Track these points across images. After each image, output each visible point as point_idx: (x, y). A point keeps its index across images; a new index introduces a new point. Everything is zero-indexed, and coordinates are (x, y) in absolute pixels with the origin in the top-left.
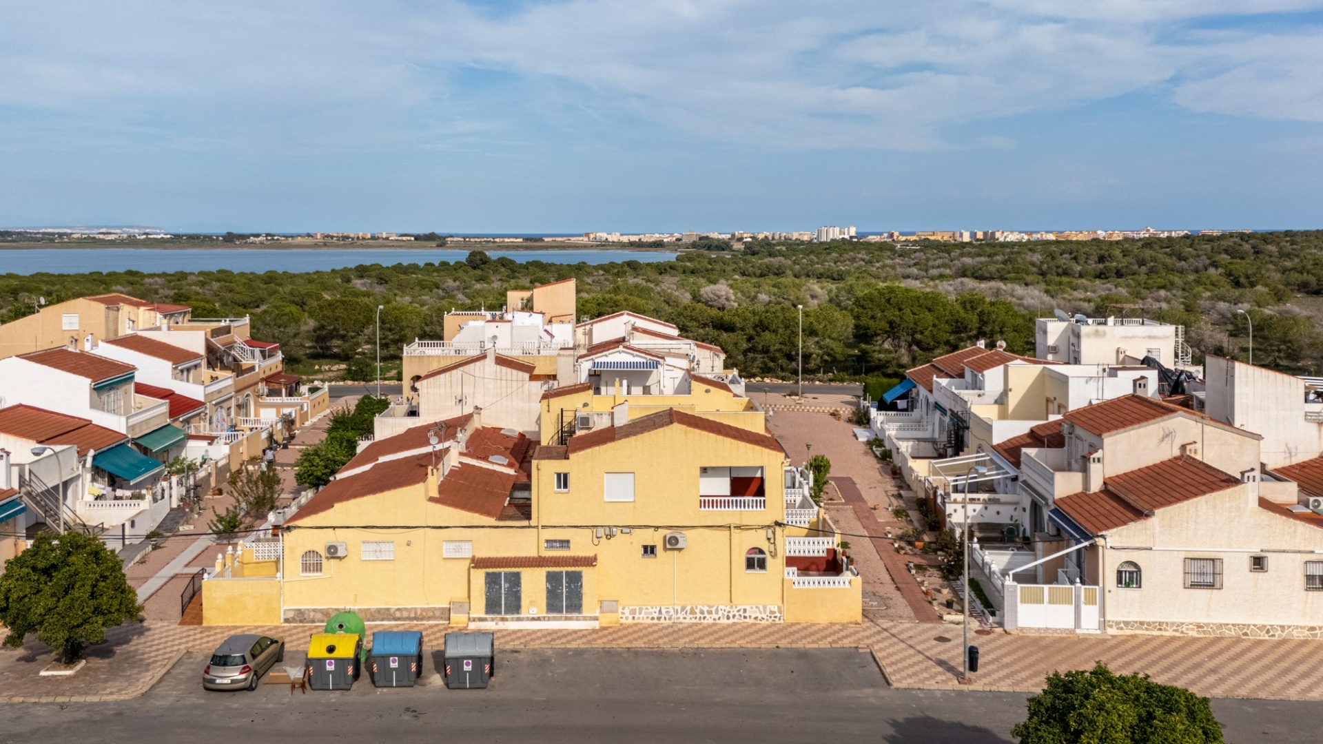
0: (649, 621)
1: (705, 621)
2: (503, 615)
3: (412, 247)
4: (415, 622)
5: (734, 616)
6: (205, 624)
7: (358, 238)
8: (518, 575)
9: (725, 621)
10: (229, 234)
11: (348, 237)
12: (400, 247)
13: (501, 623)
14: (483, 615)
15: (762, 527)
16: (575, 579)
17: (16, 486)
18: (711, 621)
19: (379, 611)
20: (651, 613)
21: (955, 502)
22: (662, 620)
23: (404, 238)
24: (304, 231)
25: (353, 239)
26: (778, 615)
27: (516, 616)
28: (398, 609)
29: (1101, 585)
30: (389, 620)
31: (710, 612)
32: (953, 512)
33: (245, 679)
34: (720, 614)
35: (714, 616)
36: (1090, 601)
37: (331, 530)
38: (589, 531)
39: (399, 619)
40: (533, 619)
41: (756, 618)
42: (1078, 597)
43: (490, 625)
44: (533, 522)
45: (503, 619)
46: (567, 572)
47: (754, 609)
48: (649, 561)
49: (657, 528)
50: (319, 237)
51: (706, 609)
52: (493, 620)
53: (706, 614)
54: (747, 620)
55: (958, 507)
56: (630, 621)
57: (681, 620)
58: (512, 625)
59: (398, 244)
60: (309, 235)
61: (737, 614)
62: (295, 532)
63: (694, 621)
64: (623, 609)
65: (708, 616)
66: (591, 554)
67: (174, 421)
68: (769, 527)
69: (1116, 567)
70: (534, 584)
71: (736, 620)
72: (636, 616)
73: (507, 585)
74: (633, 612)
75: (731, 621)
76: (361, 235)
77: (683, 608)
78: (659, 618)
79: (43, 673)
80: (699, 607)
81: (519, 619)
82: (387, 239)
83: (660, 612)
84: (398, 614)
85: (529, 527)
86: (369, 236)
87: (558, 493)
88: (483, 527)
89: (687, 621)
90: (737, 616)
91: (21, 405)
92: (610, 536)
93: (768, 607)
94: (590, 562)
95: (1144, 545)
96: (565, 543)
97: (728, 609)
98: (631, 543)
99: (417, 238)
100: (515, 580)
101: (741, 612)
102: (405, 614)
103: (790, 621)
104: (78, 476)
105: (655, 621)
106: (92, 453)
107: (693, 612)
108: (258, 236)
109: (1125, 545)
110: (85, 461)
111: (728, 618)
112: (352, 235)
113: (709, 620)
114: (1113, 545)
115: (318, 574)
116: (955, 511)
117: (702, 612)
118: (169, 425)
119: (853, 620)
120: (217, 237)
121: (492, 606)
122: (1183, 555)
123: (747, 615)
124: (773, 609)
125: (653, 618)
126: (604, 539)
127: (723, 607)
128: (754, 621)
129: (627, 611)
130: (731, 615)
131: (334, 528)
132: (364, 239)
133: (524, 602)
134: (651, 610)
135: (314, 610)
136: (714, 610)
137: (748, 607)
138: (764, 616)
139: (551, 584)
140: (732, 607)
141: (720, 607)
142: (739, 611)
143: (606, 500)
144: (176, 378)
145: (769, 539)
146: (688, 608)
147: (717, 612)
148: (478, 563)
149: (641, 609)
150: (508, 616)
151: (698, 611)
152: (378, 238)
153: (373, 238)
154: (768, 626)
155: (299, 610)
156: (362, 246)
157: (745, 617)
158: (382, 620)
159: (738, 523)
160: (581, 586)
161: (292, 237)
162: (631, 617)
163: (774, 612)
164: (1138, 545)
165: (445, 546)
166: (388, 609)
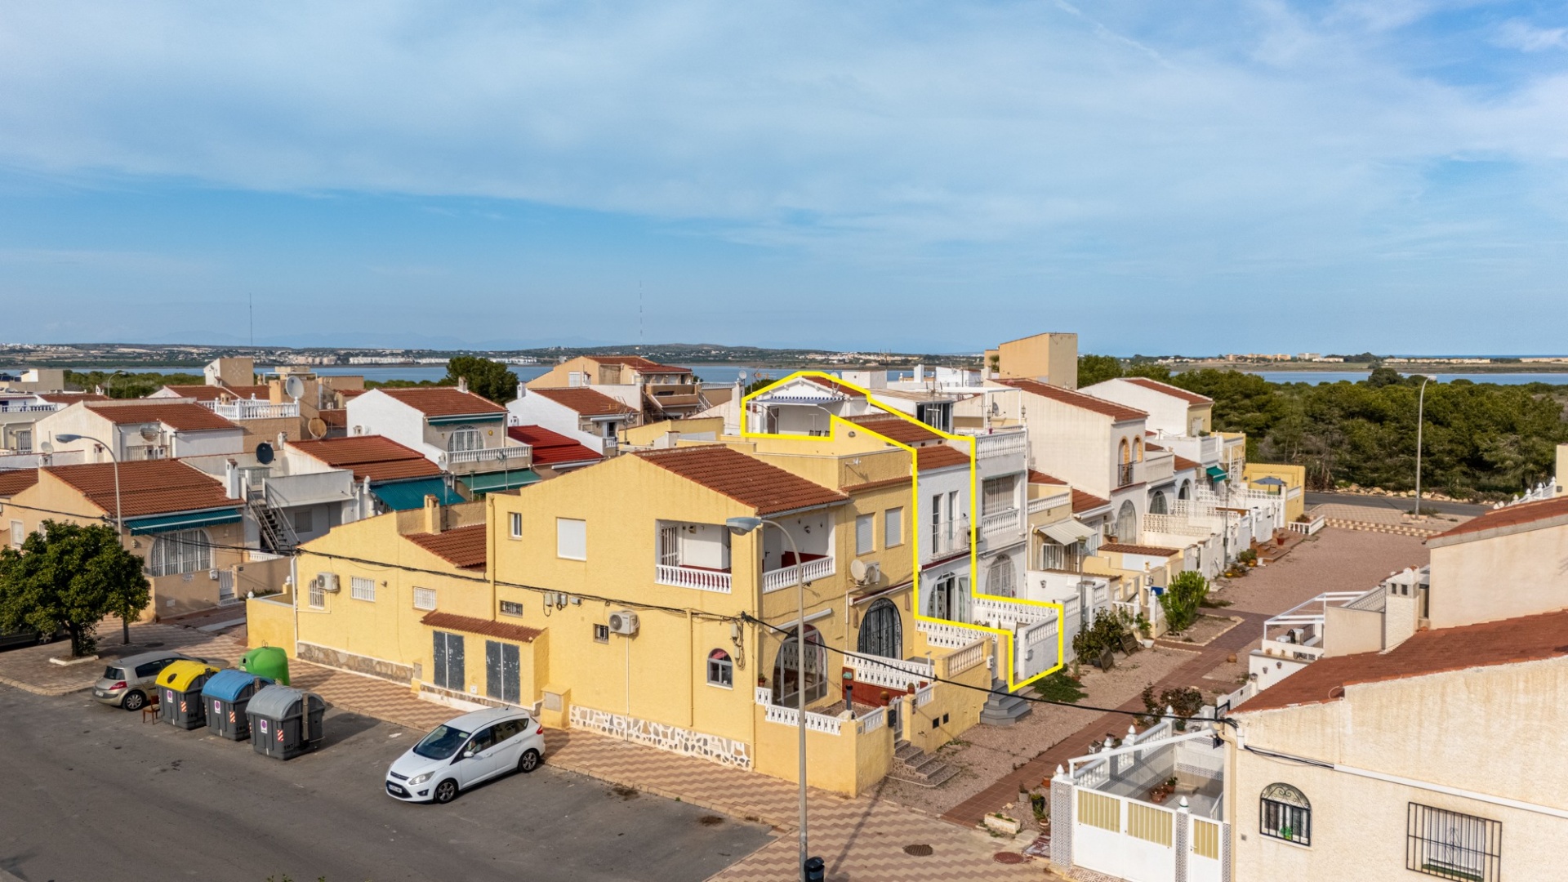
0: (600, 732)
1: (660, 747)
2: (447, 689)
3: (1336, 370)
4: (391, 681)
5: (693, 747)
6: (249, 647)
7: (1276, 360)
8: (460, 639)
9: (681, 752)
10: (1138, 356)
11: (1264, 359)
12: (1323, 369)
13: (445, 698)
14: (432, 685)
15: (725, 619)
16: (513, 654)
17: (244, 497)
18: (666, 748)
19: (364, 660)
20: (601, 721)
21: (1269, 655)
22: (614, 735)
23: (1331, 360)
24: (1216, 355)
25: (1269, 360)
26: (745, 757)
27: (459, 692)
28: (379, 663)
29: (1226, 821)
30: (372, 674)
31: (665, 735)
32: (1260, 672)
33: (116, 695)
34: (676, 741)
35: (670, 742)
36: (1206, 848)
37: (327, 558)
38: (540, 595)
39: (378, 674)
40: (474, 700)
41: (718, 756)
42: (1181, 834)
43: (435, 698)
44: (489, 576)
45: (448, 694)
46: (504, 645)
47: (716, 742)
48: (600, 646)
49: (608, 602)
50: (1231, 358)
51: (661, 729)
52: (440, 692)
53: (661, 737)
54: (708, 757)
55: (1271, 664)
56: (580, 727)
57: (633, 739)
58: (455, 704)
59: (1323, 366)
60: (1221, 357)
61: (697, 745)
62: (304, 556)
63: (647, 743)
64: (574, 708)
65: (664, 741)
66: (541, 627)
67: (538, 467)
68: (734, 619)
69: (1259, 788)
70: (475, 648)
71: (694, 754)
72: (588, 721)
73: (451, 651)
74: (584, 715)
75: (689, 753)
76: (1279, 356)
77: (636, 723)
78: (611, 731)
79: (52, 660)
80: (654, 724)
81: (462, 698)
82: (1310, 360)
83: (611, 722)
84: (378, 669)
85: (484, 580)
86: (1289, 358)
87: (513, 540)
88: (444, 574)
89: (640, 742)
90: (696, 749)
91: (379, 436)
92: (560, 606)
93: (733, 742)
94: (525, 634)
95: (1318, 757)
96: (518, 608)
97: (686, 736)
98: (583, 619)
99: (1347, 359)
100: (458, 644)
101: (701, 743)
102: (384, 670)
103: (758, 771)
104: (352, 502)
105: (606, 734)
106: (367, 479)
107: (646, 730)
108: (1166, 358)
109: (1278, 749)
110: (362, 487)
111: (686, 749)
112: (1269, 356)
113: (663, 747)
114: (1250, 744)
115: (322, 608)
116: (1265, 670)
117: (657, 734)
118: (527, 469)
119: (844, 792)
120: (1125, 359)
121: (439, 678)
122: (1408, 795)
123: (708, 748)
124: (738, 748)
125: (604, 729)
126: (554, 609)
127: (681, 732)
128: (715, 760)
129: (578, 712)
130: (689, 745)
131: (330, 556)
132: (1282, 360)
133: (468, 677)
134: (602, 717)
135: (319, 649)
136: (669, 731)
137: (709, 738)
138: (729, 757)
139: (491, 658)
140: (690, 733)
141: (678, 730)
142: (698, 741)
143: (560, 555)
144: (584, 429)
145: (735, 639)
146: (641, 723)
147: (673, 738)
148: (431, 619)
149: (591, 713)
150: (452, 691)
151: (652, 730)
152: (1300, 359)
153: (1294, 360)
154: (725, 771)
155: (308, 646)
156: (1278, 368)
157: (706, 752)
158: (367, 672)
159: (698, 608)
160: (519, 666)
161: (1203, 359)
162: (581, 721)
163: (740, 753)
164: (1305, 754)
165: (419, 594)
166: (371, 660)
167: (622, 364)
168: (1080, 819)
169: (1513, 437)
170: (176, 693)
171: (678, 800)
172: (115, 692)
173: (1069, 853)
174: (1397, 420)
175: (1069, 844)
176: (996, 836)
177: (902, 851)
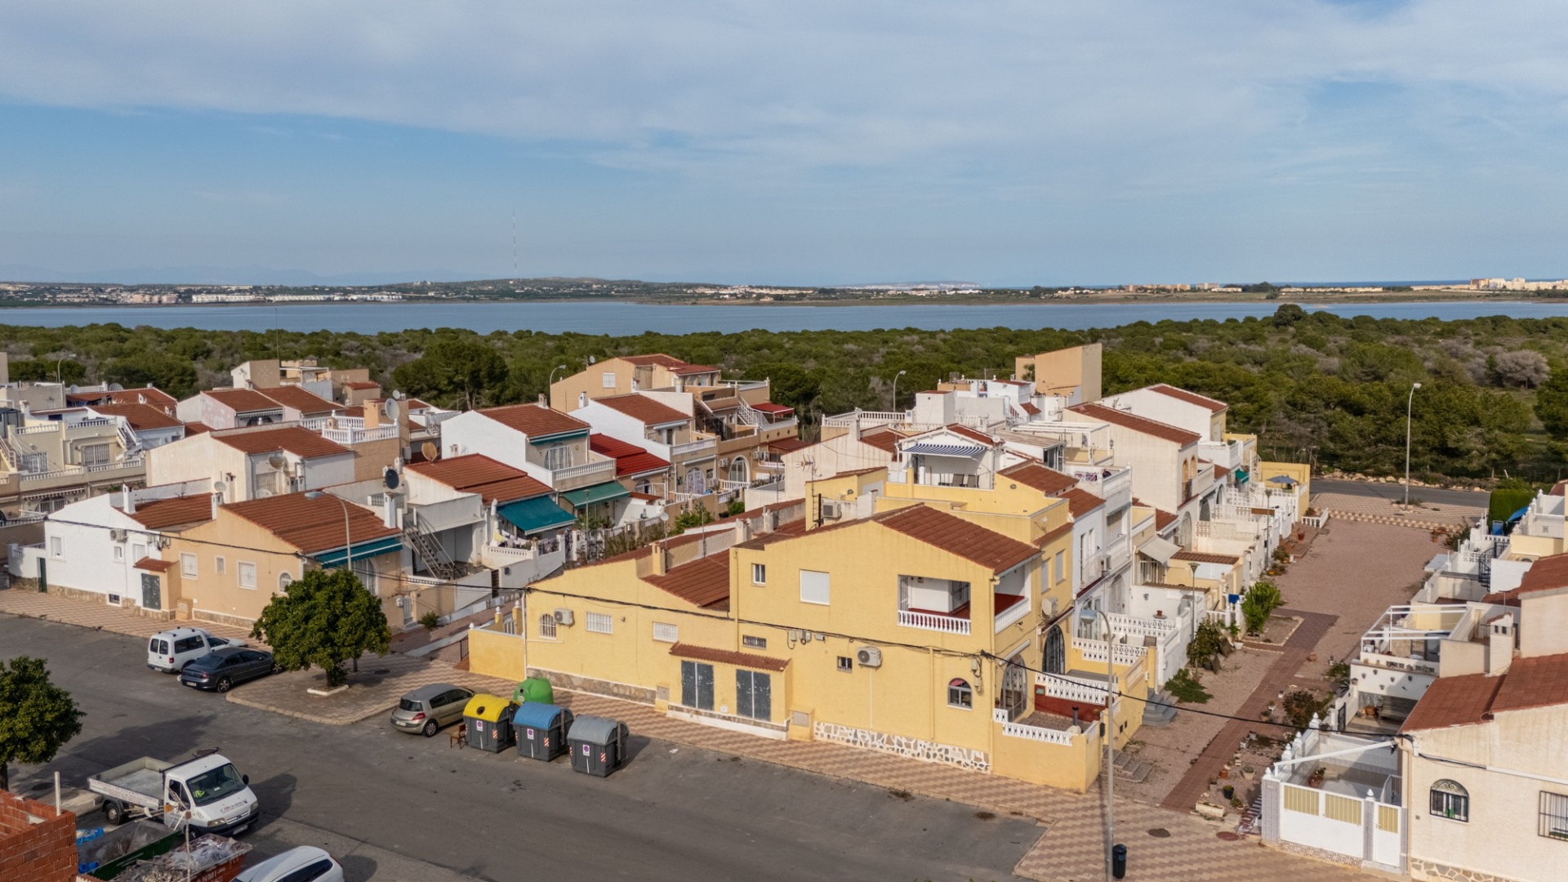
0: (845, 744)
1: (903, 755)
2: (696, 709)
3: (1236, 300)
4: (629, 701)
5: (935, 755)
6: (471, 671)
7: (1176, 290)
8: (710, 668)
9: (924, 759)
10: (1037, 288)
11: (1164, 290)
12: (1222, 300)
13: (695, 716)
14: (680, 705)
15: (966, 655)
16: (764, 681)
17: (400, 526)
18: (909, 756)
19: (600, 683)
20: (846, 735)
21: (1366, 663)
22: (858, 745)
23: (1230, 290)
24: (1116, 284)
25: (1169, 291)
26: (984, 763)
27: (709, 711)
28: (616, 685)
29: (1404, 806)
30: (608, 694)
31: (908, 746)
32: (1359, 677)
33: (418, 725)
34: (919, 749)
35: (912, 751)
36: (1388, 825)
37: (561, 596)
38: (783, 632)
39: (616, 695)
40: (724, 718)
41: (959, 762)
42: (1369, 816)
43: (685, 716)
44: (732, 615)
45: (697, 713)
46: (755, 673)
47: (957, 751)
48: (844, 675)
49: (852, 639)
50: (1131, 289)
51: (904, 741)
52: (688, 711)
53: (904, 747)
54: (950, 763)
55: (1369, 671)
56: (825, 739)
57: (877, 748)
58: (705, 721)
59: (1222, 297)
60: (1121, 288)
61: (938, 754)
62: (535, 594)
63: (890, 752)
64: (819, 724)
65: (906, 750)
66: (786, 658)
67: (621, 479)
68: (974, 656)
69: (1429, 784)
70: (725, 678)
71: (936, 761)
72: (832, 735)
73: (700, 678)
74: (828, 729)
75: (931, 760)
76: (1178, 286)
77: (880, 736)
78: (855, 742)
79: (310, 691)
80: (897, 737)
81: (711, 716)
82: (1210, 289)
83: (856, 735)
84: (615, 690)
85: (727, 619)
86: (1188, 288)
87: (756, 586)
88: (686, 612)
89: (884, 751)
90: (938, 756)
91: (478, 455)
92: (804, 641)
93: (973, 752)
94: (777, 665)
95: (1474, 761)
96: (762, 642)
97: (928, 746)
98: (826, 652)
99: (1245, 289)
100: (708, 673)
101: (943, 752)
102: (622, 691)
103: (997, 774)
104: (481, 523)
105: (851, 745)
106: (495, 502)
107: (889, 742)
108: (1066, 289)
109: (1444, 756)
110: (490, 509)
111: (928, 756)
112: (1169, 287)
113: (907, 755)
114: (1424, 752)
115: (553, 638)
116: (1364, 676)
117: (900, 744)
119: (1075, 788)
120: (1025, 291)
121: (688, 698)
122: (1540, 786)
123: (949, 756)
124: (978, 756)
125: (848, 741)
126: (798, 643)
127: (923, 743)
128: (956, 766)
129: (822, 727)
130: (931, 753)
131: (564, 595)
132: (1182, 291)
133: (717, 699)
134: (846, 731)
135: (550, 673)
136: (912, 743)
137: (950, 748)
138: (969, 762)
139: (741, 683)
140: (932, 744)
141: (919, 742)
142: (940, 750)
143: (802, 600)
144: (649, 438)
145: (975, 671)
146: (885, 736)
147: (916, 748)
148: (678, 650)
149: (836, 728)
150: (701, 710)
151: (895, 741)
152: (1199, 290)
153: (1193, 290)
154: (968, 775)
155: (539, 671)
156: (1178, 299)
157: (947, 759)
158: (603, 693)
159: (939, 646)
160: (769, 690)
161: (1102, 290)
162: (826, 735)
163: (980, 760)
164: (1464, 759)
165: (657, 628)
166: (608, 683)
167: (654, 365)
168: (1286, 806)
169: (1479, 430)
170: (487, 723)
171: (948, 800)
172: (416, 722)
173: (1277, 831)
174: (1375, 412)
175: (1277, 825)
176: (1209, 819)
177: (1147, 834)
